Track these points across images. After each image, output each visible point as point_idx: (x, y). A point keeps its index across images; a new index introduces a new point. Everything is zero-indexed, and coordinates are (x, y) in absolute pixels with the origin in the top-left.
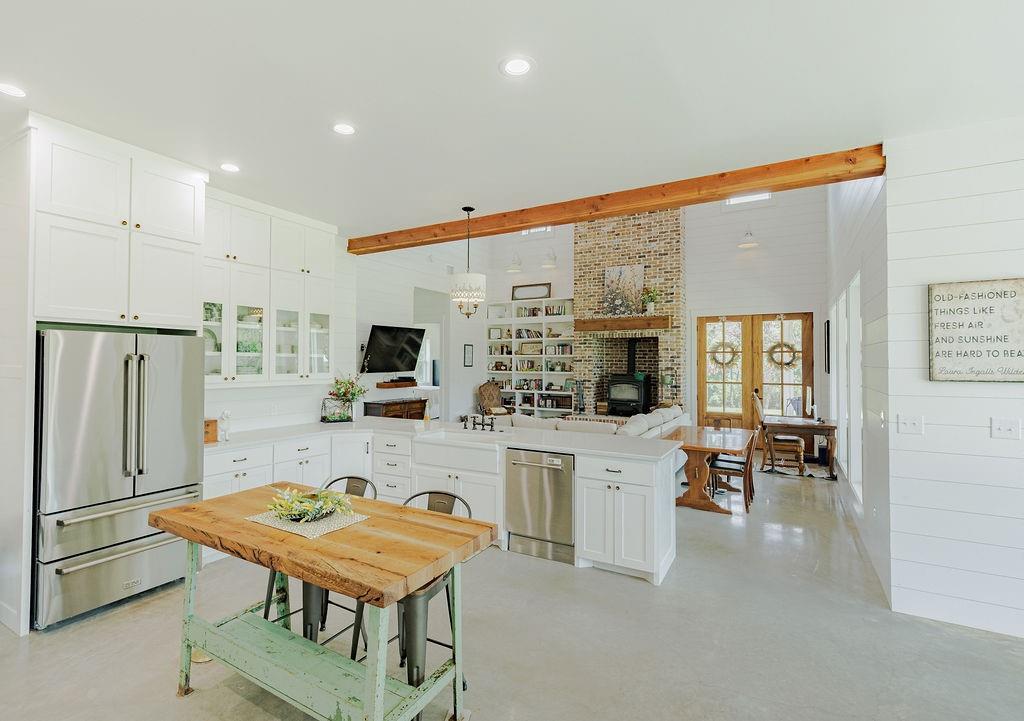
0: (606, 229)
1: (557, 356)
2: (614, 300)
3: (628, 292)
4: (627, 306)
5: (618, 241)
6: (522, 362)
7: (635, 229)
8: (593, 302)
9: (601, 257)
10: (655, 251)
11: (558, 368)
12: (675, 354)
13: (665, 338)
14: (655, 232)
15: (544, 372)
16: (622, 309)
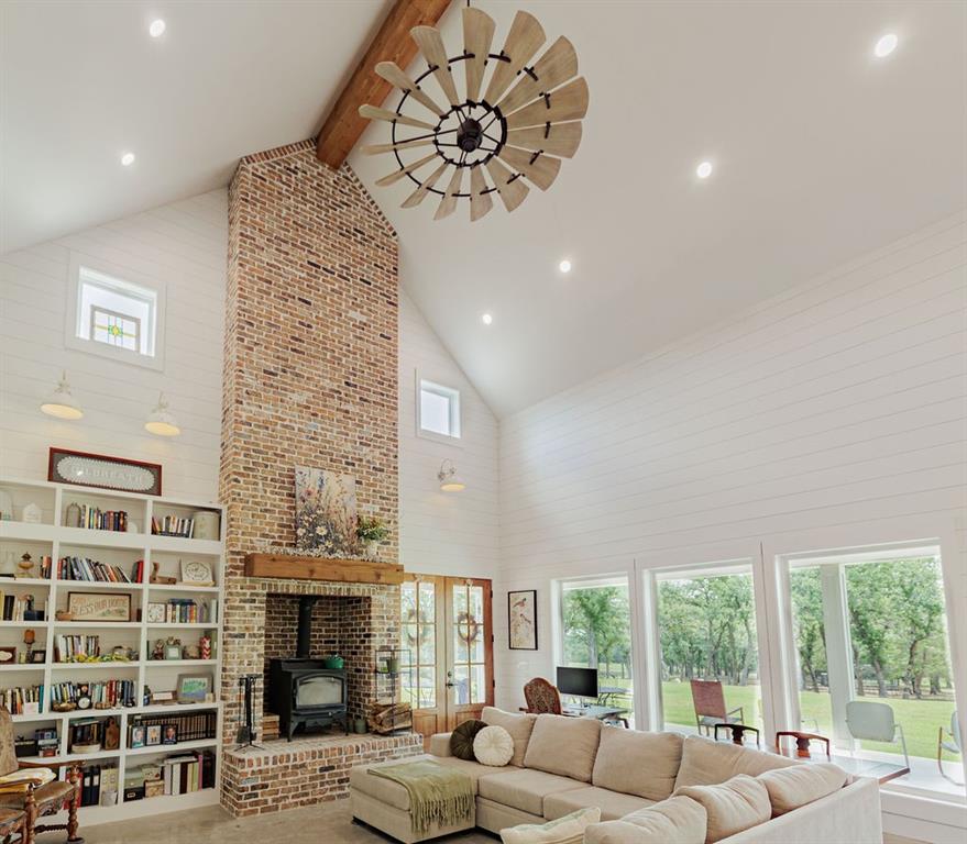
0: (295, 397)
1: (169, 625)
2: (314, 525)
3: (334, 518)
4: (336, 541)
5: (314, 426)
6: (73, 638)
7: (340, 415)
8: (271, 523)
9: (286, 444)
10: (368, 462)
11: (174, 652)
12: (392, 626)
13: (380, 599)
14: (368, 431)
15: (143, 662)
16: (329, 544)
